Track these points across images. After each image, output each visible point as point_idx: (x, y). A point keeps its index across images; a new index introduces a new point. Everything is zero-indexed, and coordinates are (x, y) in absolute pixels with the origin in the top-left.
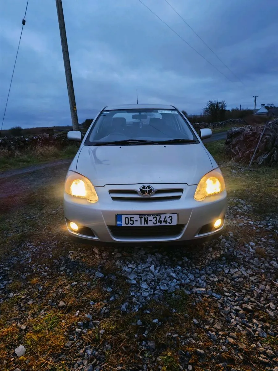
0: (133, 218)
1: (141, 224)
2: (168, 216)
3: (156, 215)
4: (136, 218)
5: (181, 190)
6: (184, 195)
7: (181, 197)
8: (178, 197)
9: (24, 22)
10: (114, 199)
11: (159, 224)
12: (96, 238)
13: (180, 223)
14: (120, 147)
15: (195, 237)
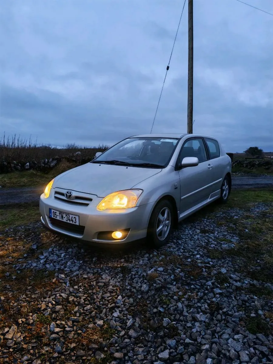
0: (56, 213)
1: (60, 219)
2: (74, 216)
3: (68, 214)
4: (58, 213)
5: (90, 200)
6: (91, 204)
7: (89, 205)
8: (87, 205)
9: (168, 68)
10: (56, 198)
11: (68, 222)
13: (81, 225)
14: (100, 165)
15: (93, 240)
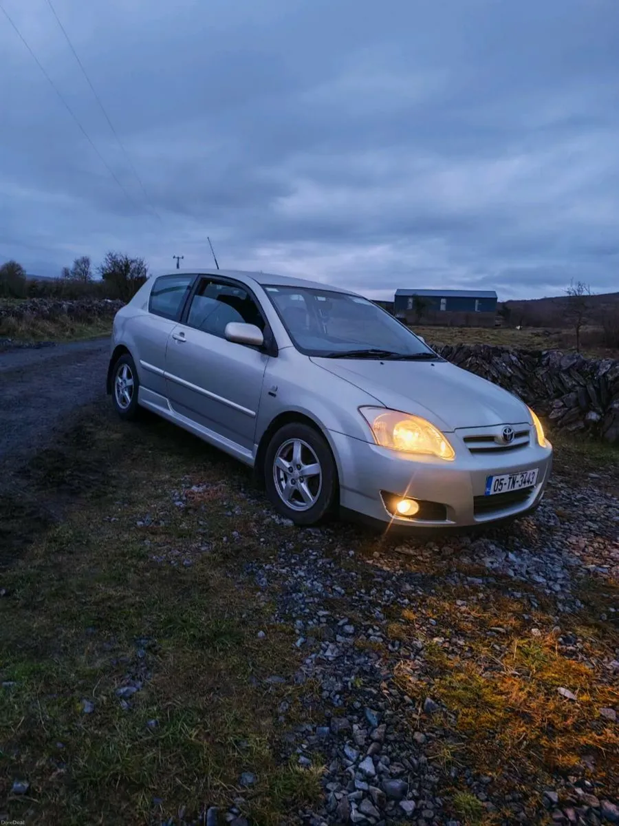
0: (503, 479)
2: (532, 471)
4: (506, 479)
5: (527, 434)
7: (530, 443)
8: (526, 444)
10: (473, 451)
12: (448, 522)
